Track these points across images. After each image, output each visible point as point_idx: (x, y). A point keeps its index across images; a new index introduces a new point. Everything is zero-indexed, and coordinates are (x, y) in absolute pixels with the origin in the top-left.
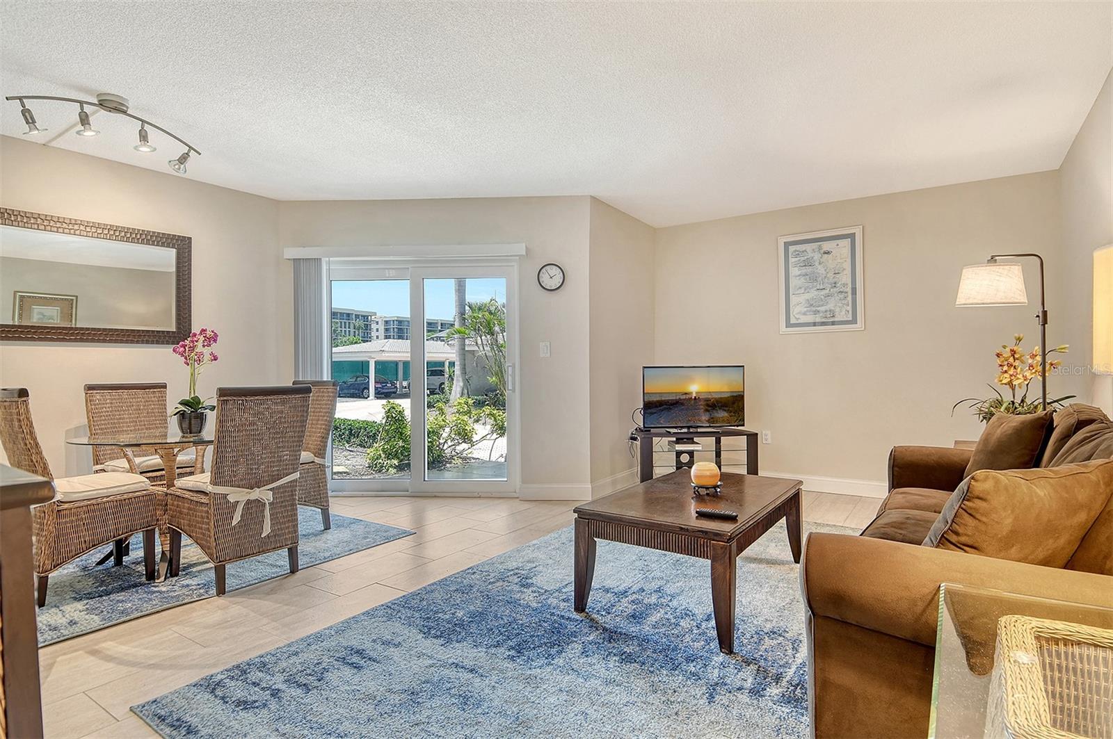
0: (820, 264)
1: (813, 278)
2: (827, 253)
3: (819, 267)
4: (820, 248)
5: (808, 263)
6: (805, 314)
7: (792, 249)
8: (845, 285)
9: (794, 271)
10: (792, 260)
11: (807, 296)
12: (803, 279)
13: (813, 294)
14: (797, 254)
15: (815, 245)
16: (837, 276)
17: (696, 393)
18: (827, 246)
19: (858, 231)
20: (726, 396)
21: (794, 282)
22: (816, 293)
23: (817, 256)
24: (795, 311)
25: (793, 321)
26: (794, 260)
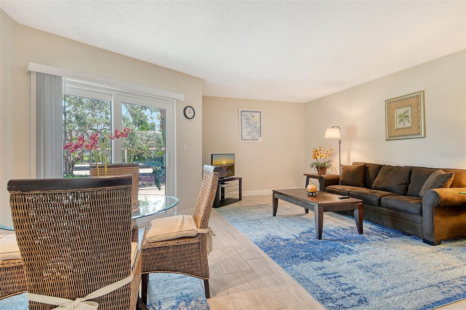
0: (251, 120)
1: (249, 124)
2: (254, 116)
3: (251, 121)
4: (251, 115)
5: (248, 119)
6: (247, 136)
7: (243, 113)
8: (258, 127)
9: (244, 121)
10: (243, 117)
11: (247, 130)
12: (246, 124)
13: (249, 129)
14: (245, 115)
15: (250, 113)
16: (256, 124)
17: (225, 164)
18: (253, 114)
19: (262, 111)
20: (231, 165)
21: (244, 125)
22: (250, 129)
23: (250, 117)
24: (244, 134)
25: (243, 138)
26: (244, 117)
